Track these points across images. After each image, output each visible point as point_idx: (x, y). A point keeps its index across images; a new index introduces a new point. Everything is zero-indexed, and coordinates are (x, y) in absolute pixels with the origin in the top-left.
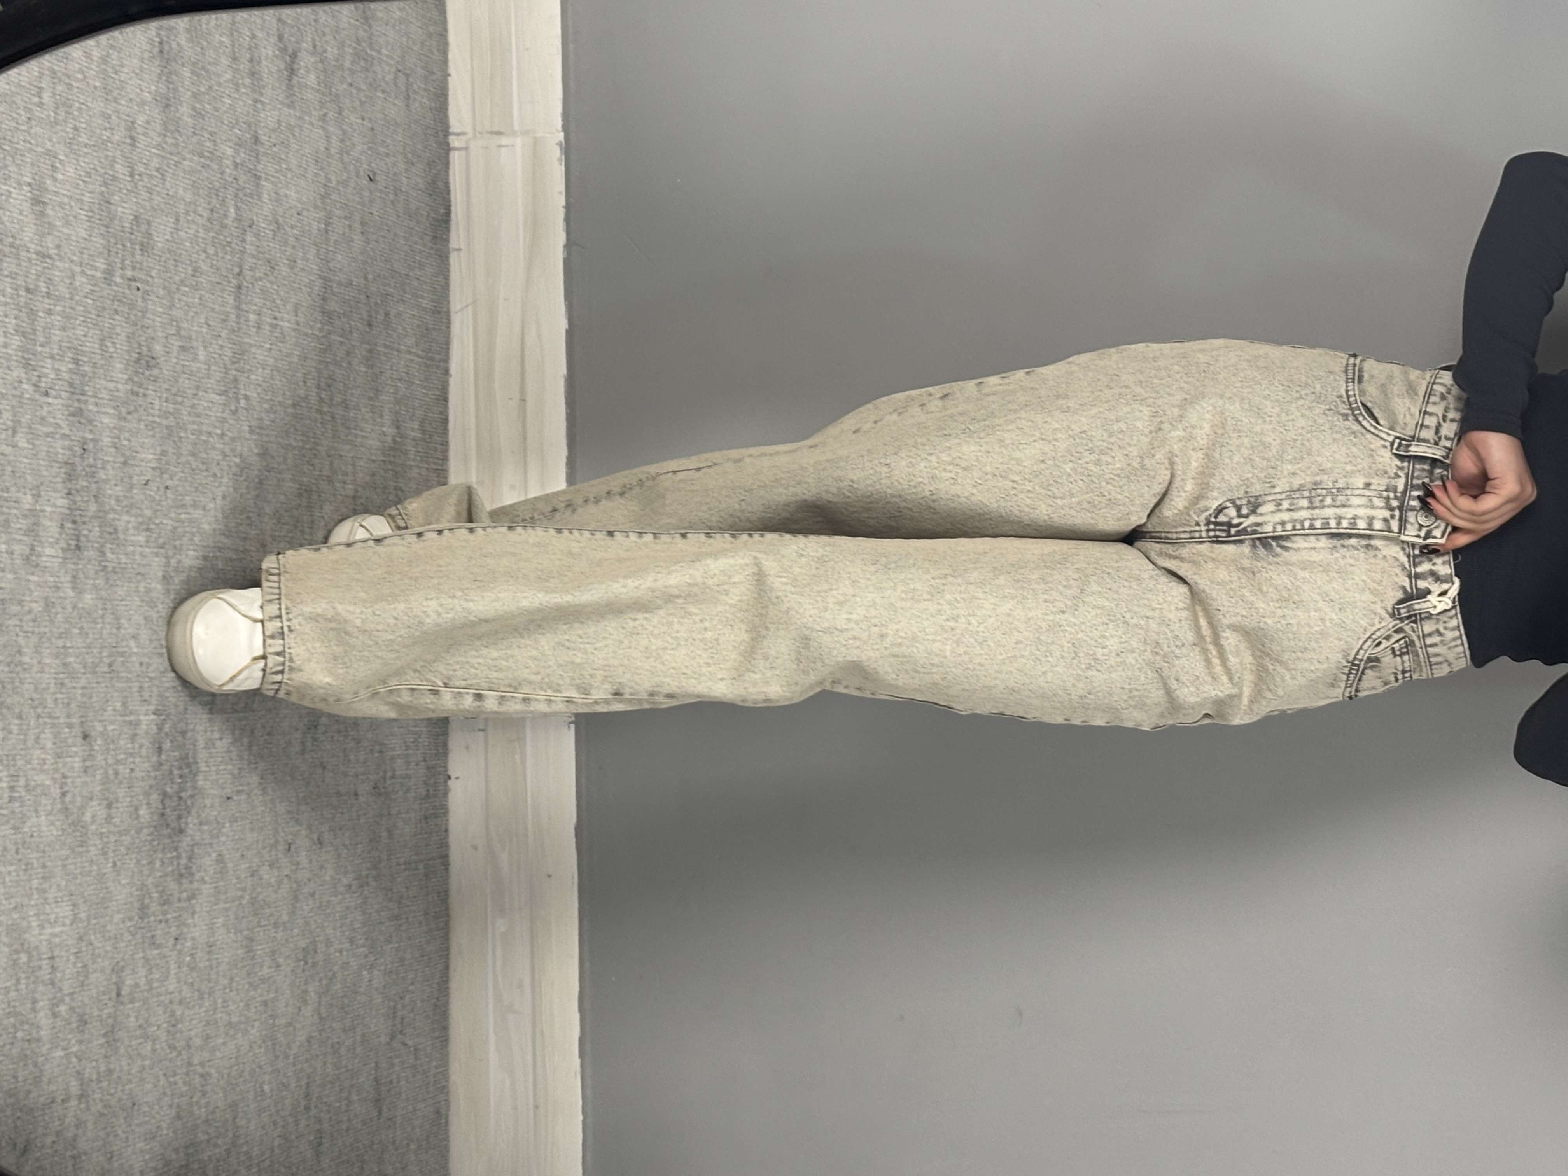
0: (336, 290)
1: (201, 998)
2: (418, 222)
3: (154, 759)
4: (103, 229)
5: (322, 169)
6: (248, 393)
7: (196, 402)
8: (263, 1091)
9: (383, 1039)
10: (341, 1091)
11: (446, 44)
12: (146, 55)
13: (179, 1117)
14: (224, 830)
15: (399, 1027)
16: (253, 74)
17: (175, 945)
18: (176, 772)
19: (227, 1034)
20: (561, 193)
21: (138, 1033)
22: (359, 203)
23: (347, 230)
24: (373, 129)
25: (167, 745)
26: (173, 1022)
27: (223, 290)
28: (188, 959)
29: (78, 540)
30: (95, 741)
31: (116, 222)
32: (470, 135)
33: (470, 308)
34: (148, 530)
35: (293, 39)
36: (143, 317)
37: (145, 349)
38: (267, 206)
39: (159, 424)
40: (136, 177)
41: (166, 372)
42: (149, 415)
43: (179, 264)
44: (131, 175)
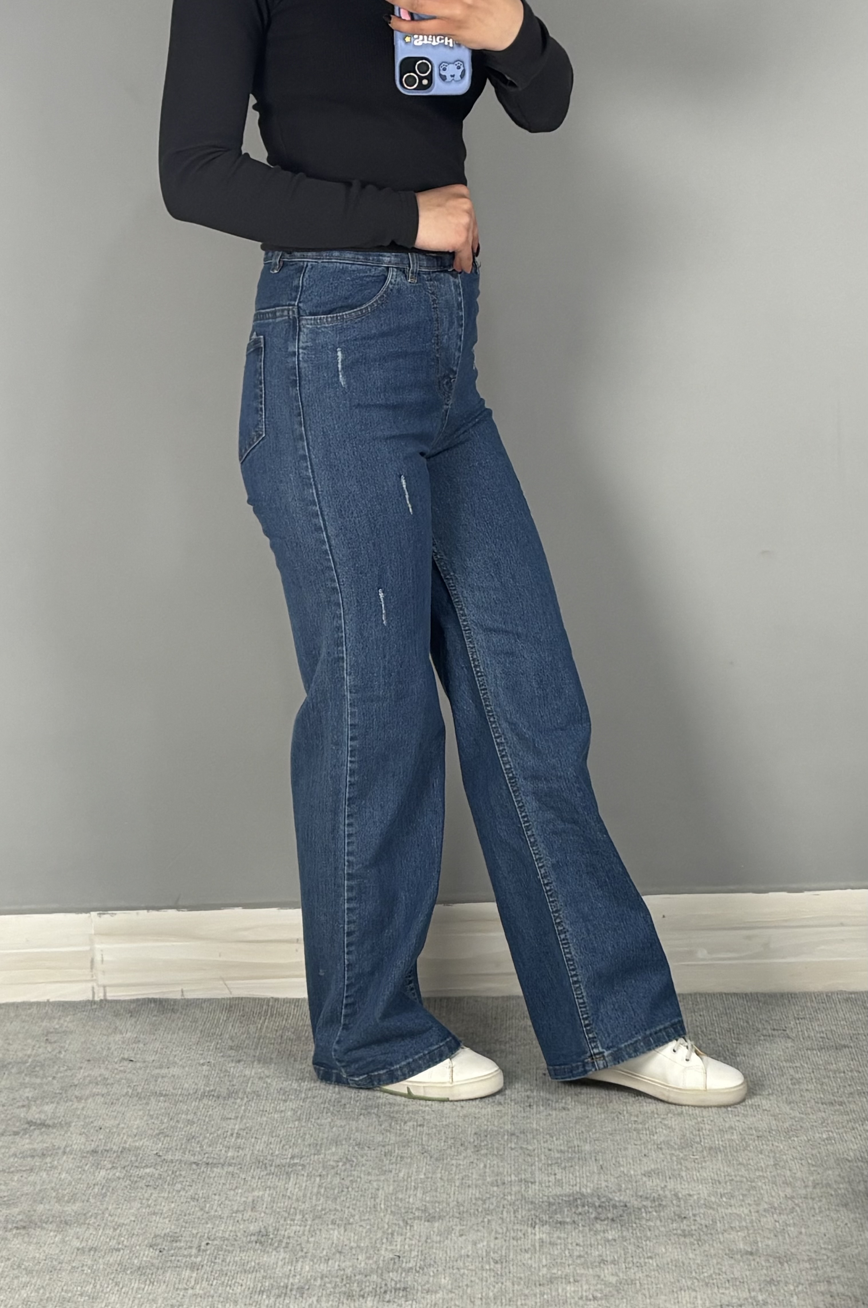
0: (212, 1088)
1: (754, 1188)
2: (161, 1024)
3: (569, 1227)
4: (160, 1272)
5: (118, 1100)
6: (289, 1156)
7: (294, 1198)
8: (827, 1139)
9: (790, 1044)
10: (829, 1077)
11: (24, 1003)
12: (26, 1239)
13: (846, 1205)
14: (625, 1172)
15: (780, 1032)
16: (43, 1155)
17: (713, 1209)
18: (580, 1210)
19: (784, 1167)
20: (137, 914)
21: (780, 1238)
22: (145, 1070)
23: (166, 1080)
24: (89, 1061)
25: (558, 1217)
26: (773, 1210)
27: (209, 1177)
28: (724, 1199)
29: (400, 1289)
30: (555, 1274)
31: (154, 1261)
32: (95, 985)
33: (227, 982)
34: (392, 1234)
35: (18, 1124)
36: (228, 1240)
37: (253, 1238)
38: (145, 1142)
39: (311, 1226)
40: (120, 1246)
41: (272, 1220)
42: (304, 1234)
43: (188, 1212)
44: (118, 1250)
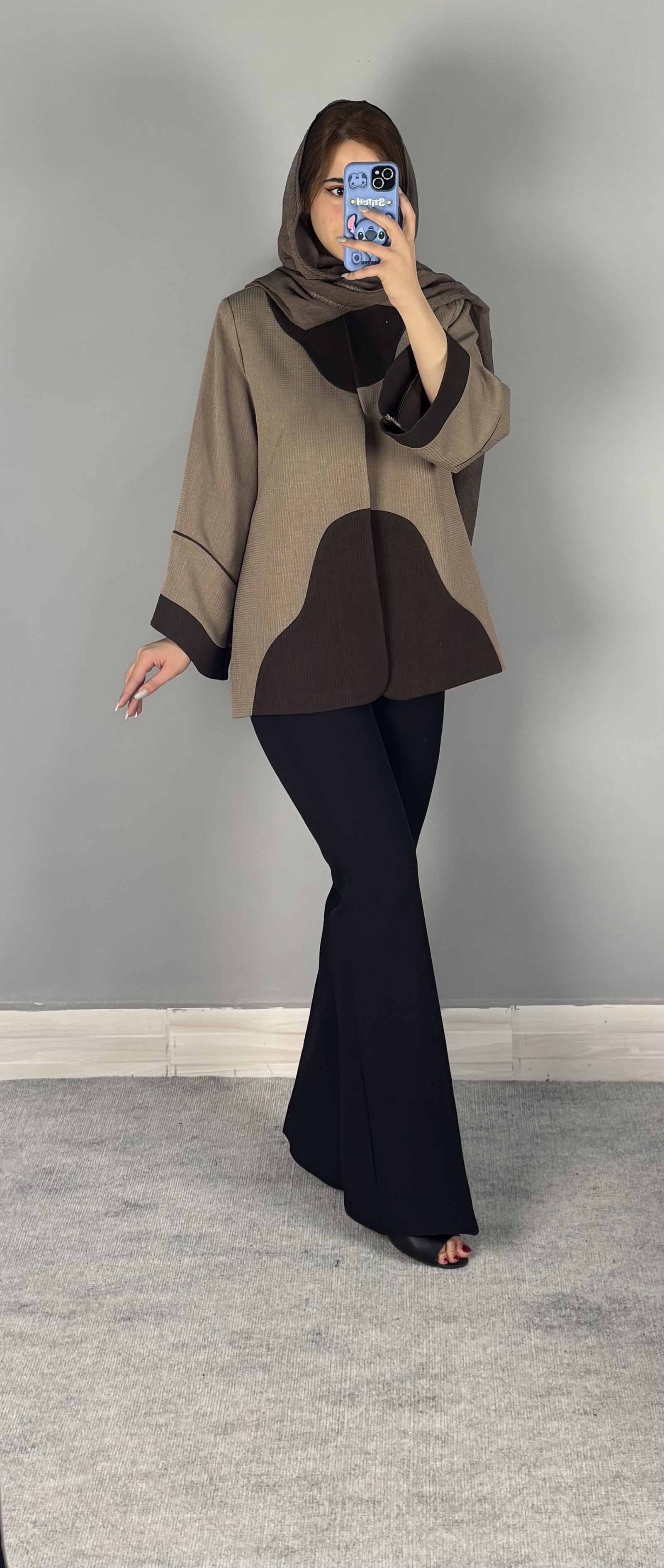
0: (264, 1172)
2: (219, 1102)
3: (557, 1331)
4: (239, 1374)
5: (193, 1181)
6: (331, 1246)
7: (338, 1293)
11: (114, 1078)
12: (133, 1333)
14: (595, 1270)
16: (139, 1239)
18: (563, 1312)
24: (167, 1138)
25: (548, 1320)
27: (270, 1268)
29: (430, 1398)
30: (551, 1384)
31: (234, 1361)
32: (168, 1064)
33: (269, 1064)
34: (419, 1336)
35: (117, 1205)
36: (290, 1338)
37: (309, 1337)
38: (218, 1228)
39: (354, 1325)
40: (206, 1343)
41: (322, 1318)
42: (348, 1334)
43: (256, 1306)
44: (205, 1347)
